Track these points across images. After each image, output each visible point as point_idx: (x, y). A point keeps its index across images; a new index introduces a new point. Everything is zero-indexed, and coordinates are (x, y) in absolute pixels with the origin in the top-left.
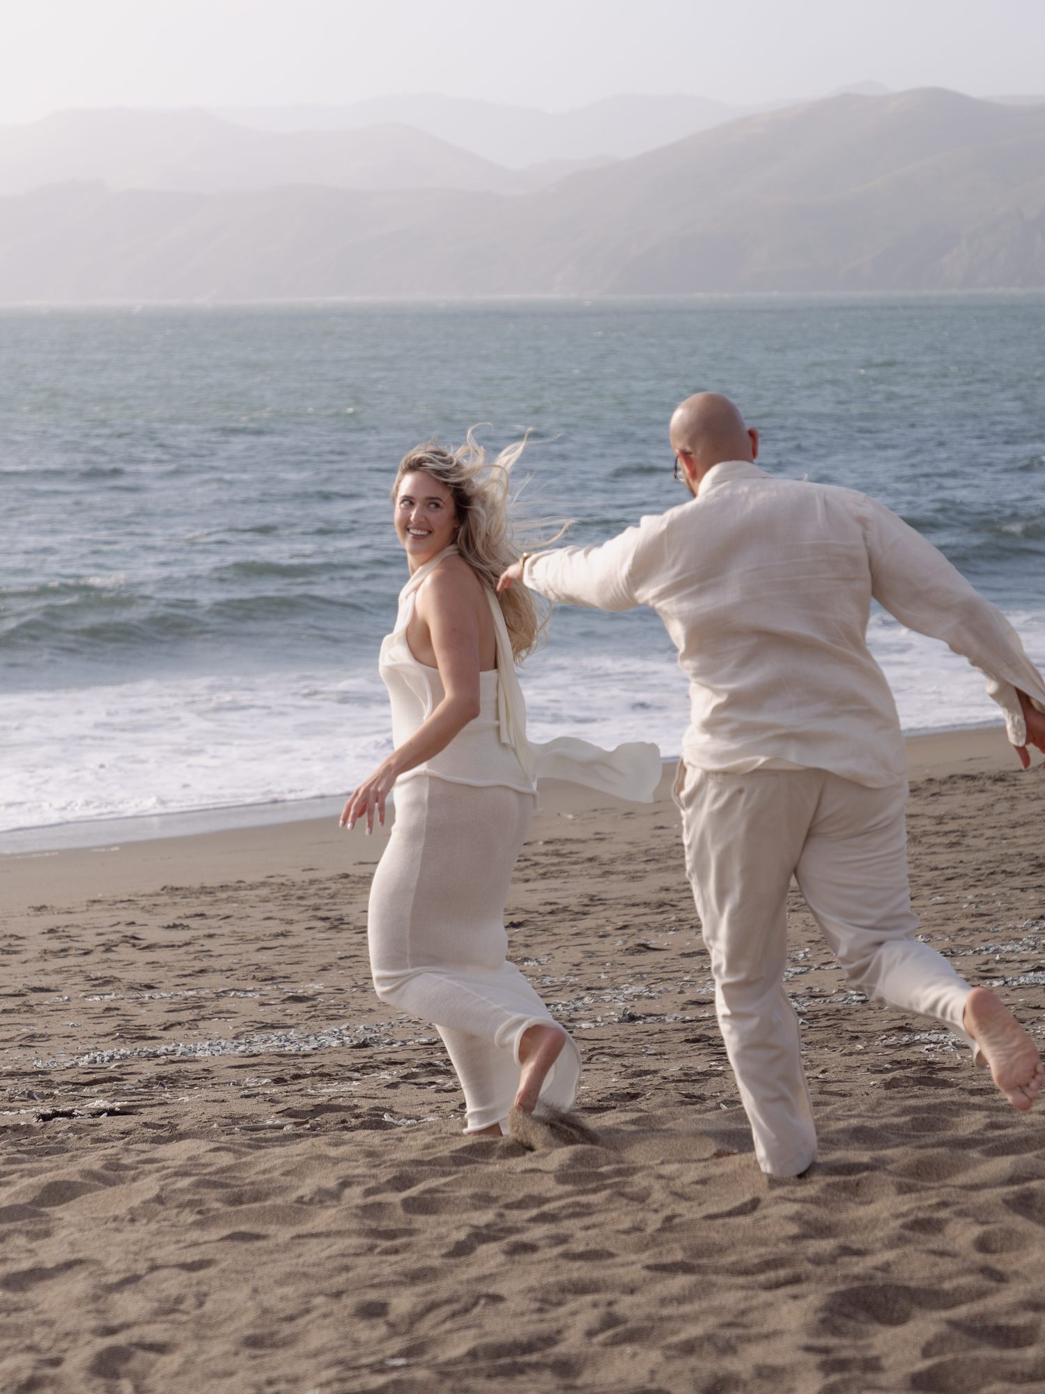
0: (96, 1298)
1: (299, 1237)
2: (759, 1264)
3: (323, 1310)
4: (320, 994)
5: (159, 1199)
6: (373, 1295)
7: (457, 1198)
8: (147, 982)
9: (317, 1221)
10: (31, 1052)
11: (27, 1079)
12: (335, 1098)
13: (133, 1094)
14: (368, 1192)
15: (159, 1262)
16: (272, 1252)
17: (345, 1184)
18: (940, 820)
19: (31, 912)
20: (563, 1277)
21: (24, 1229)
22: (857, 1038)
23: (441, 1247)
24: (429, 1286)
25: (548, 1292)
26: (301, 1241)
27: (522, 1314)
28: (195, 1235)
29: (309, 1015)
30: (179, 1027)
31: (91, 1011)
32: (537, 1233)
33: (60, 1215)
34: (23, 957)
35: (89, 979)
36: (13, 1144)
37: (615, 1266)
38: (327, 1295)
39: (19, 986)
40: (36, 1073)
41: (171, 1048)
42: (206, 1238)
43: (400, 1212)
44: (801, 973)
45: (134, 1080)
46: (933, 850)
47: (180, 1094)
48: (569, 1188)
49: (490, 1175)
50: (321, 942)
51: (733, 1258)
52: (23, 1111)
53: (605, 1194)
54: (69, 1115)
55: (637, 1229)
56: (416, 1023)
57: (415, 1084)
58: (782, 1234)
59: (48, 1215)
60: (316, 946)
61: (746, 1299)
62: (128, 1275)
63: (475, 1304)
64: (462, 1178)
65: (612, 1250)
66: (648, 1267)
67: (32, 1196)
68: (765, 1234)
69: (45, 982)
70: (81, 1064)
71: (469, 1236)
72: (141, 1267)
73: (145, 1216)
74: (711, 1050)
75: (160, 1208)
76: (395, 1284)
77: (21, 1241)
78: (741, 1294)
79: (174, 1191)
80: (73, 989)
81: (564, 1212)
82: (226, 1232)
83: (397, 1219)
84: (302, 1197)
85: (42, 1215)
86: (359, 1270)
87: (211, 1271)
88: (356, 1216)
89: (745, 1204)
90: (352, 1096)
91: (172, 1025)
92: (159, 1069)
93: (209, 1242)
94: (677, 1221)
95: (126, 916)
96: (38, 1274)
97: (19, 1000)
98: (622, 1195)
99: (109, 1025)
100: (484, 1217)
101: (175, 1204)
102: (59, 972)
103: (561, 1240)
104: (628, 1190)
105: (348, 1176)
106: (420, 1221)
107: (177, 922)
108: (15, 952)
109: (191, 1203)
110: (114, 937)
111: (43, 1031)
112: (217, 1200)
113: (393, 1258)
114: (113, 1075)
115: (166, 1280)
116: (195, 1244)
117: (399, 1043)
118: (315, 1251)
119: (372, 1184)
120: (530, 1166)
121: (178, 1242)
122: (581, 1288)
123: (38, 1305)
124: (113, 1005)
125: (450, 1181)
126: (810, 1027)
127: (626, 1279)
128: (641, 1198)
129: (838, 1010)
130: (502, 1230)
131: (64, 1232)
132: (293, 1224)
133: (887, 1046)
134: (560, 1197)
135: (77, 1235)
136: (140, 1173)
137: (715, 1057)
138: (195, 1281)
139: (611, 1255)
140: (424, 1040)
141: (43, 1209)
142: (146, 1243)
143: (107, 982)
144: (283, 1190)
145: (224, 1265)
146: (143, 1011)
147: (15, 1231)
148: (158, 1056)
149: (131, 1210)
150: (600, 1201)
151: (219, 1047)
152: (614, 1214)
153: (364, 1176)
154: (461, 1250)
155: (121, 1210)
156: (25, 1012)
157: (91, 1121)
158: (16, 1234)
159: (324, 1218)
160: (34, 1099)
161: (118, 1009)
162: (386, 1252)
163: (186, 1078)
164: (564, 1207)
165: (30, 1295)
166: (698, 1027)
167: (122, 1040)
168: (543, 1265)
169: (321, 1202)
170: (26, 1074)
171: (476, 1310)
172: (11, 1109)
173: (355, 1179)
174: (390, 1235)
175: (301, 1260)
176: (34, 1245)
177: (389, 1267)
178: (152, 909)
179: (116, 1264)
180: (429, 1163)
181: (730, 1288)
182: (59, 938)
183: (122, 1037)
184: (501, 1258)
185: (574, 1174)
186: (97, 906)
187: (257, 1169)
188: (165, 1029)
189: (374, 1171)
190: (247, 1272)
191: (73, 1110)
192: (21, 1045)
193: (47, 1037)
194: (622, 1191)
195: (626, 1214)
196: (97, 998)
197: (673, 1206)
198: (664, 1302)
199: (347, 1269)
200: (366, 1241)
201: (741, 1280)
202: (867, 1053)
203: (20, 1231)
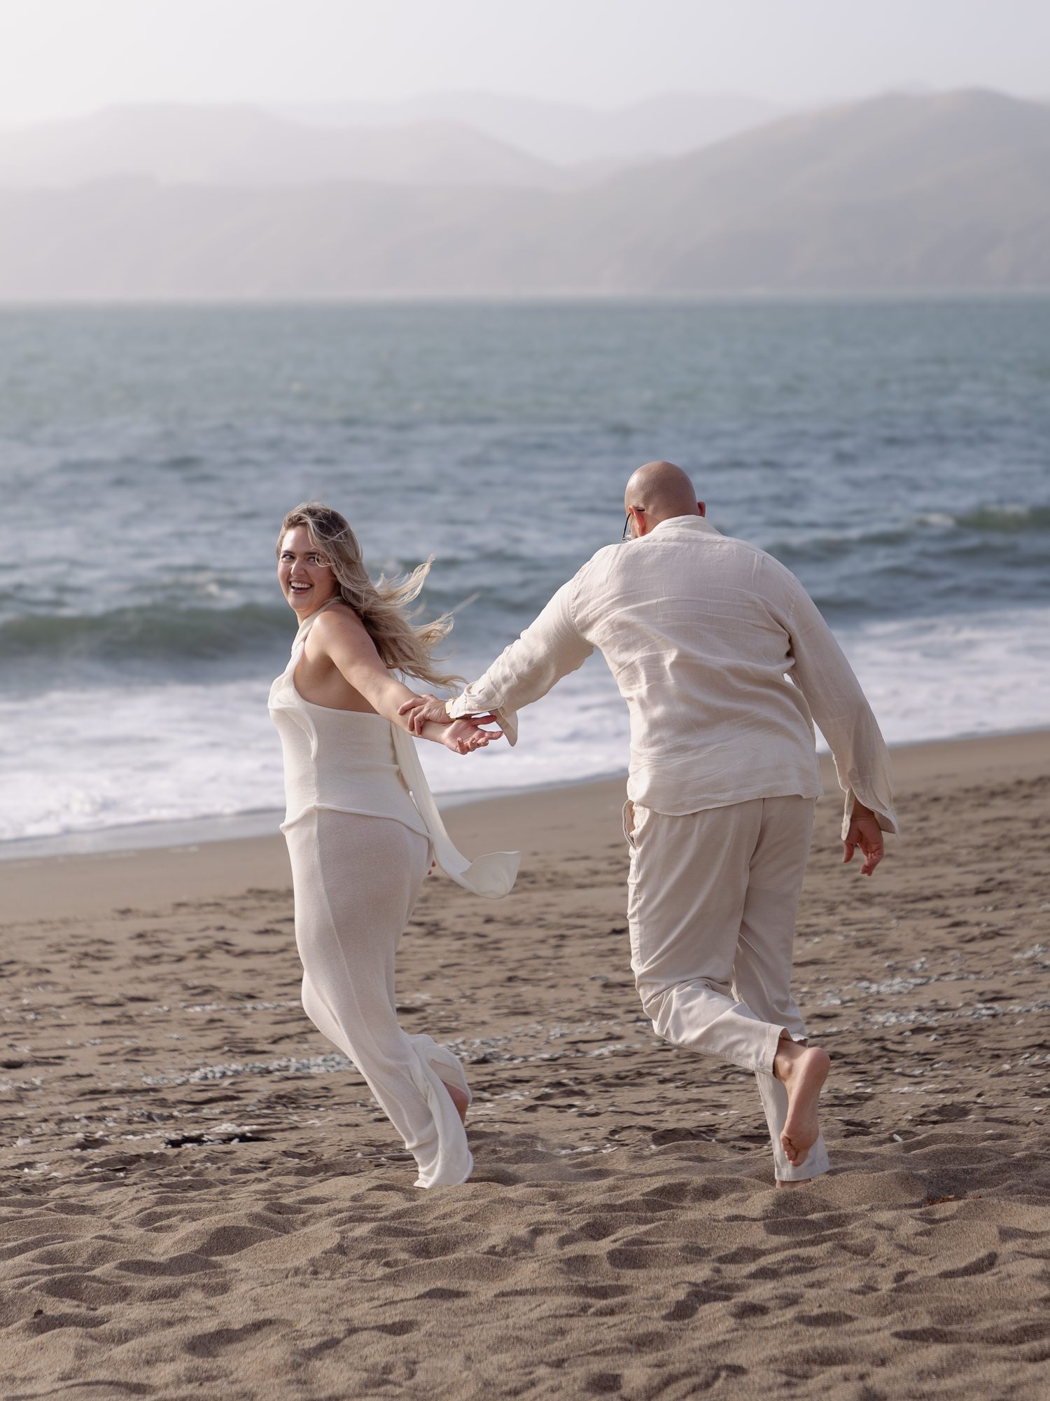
0: (296, 1366)
1: (503, 1294)
2: (1016, 1330)
3: (550, 1383)
4: (429, 1004)
5: (341, 1249)
6: (598, 1366)
7: (666, 1251)
8: (248, 991)
9: (518, 1276)
10: (137, 1067)
11: (138, 1097)
12: (476, 1123)
13: (259, 1116)
14: (564, 1242)
15: (356, 1323)
16: (476, 1312)
17: (537, 1231)
18: (1035, 823)
19: (116, 915)
20: (806, 1346)
21: (200, 1282)
22: (998, 1056)
23: (661, 1306)
24: (660, 1355)
25: (792, 1363)
26: (506, 1299)
27: (770, 1389)
28: (388, 1292)
29: (420, 1028)
30: (287, 1040)
31: (193, 1022)
32: (761, 1292)
33: (233, 1266)
34: (114, 964)
35: (186, 988)
36: (149, 1175)
37: (859, 1332)
38: (547, 1364)
39: (114, 994)
40: (147, 1090)
41: (283, 1063)
42: (402, 1295)
43: (606, 1266)
44: (921, 984)
45: (251, 1099)
46: (1033, 854)
47: (307, 1116)
48: (784, 1239)
49: (693, 1223)
50: (419, 949)
51: (987, 1324)
52: (148, 1136)
53: (827, 1246)
54: (198, 1140)
55: (869, 1288)
56: (532, 1036)
57: (554, 1107)
58: (1032, 1296)
59: (220, 1266)
60: (415, 953)
61: (1012, 1372)
62: (325, 1338)
63: (716, 1377)
64: (663, 1225)
65: (849, 1312)
66: (897, 1335)
67: (199, 1243)
68: (1012, 1295)
69: (141, 990)
70: (192, 1081)
71: (689, 1295)
72: (339, 1330)
73: (327, 1268)
74: (849, 1068)
75: (343, 1259)
76: (620, 1351)
77: (197, 1296)
78: (1005, 1366)
79: (356, 1239)
80: (171, 1000)
81: (785, 1267)
82: (422, 1289)
83: (604, 1275)
84: (494, 1247)
85: (215, 1266)
86: (575, 1334)
87: (414, 1336)
88: (562, 1272)
89: (982, 1260)
90: (492, 1121)
91: (281, 1039)
92: (275, 1087)
93: (407, 1300)
94: (909, 1279)
95: (215, 919)
96: (225, 1337)
97: (118, 1011)
98: (844, 1247)
99: (214, 1038)
100: (701, 1272)
101: (357, 1255)
102: (154, 979)
103: (791, 1300)
104: (849, 1242)
105: (538, 1223)
106: (629, 1276)
107: (269, 927)
108: (106, 959)
109: (375, 1254)
110: (206, 943)
111: (147, 1044)
112: (403, 1250)
113: (611, 1320)
114: (230, 1093)
115: (367, 1344)
116: (390, 1303)
117: (521, 1059)
118: (524, 1312)
119: (565, 1232)
120: (734, 1211)
121: (372, 1299)
122: (828, 1359)
123: (231, 1373)
124: (216, 1016)
125: (651, 1229)
126: (945, 1044)
127: (876, 1348)
128: (864, 1251)
129: (969, 1026)
130: (721, 1288)
131: (244, 1287)
132: (491, 1278)
133: (1034, 1066)
134: (776, 1250)
135: (259, 1290)
136: (310, 1217)
137: (857, 1077)
138: (400, 1347)
139: (850, 1319)
140: (546, 1056)
141: (214, 1258)
142: (336, 1301)
143: (207, 991)
144: (472, 1238)
145: (427, 1327)
146: (247, 1023)
147: (190, 1284)
148: (269, 1072)
149: (313, 1262)
150: (822, 1255)
151: (333, 1063)
152: (840, 1270)
153: (556, 1223)
154: (682, 1311)
155: (301, 1261)
156: (126, 1023)
157: (223, 1147)
158: (191, 1289)
159: (525, 1273)
160: (153, 1120)
161: (220, 1020)
162: (601, 1313)
163: (306, 1096)
164: (783, 1262)
165: (220, 1361)
166: (828, 1043)
167: (230, 1054)
168: (780, 1331)
169: (515, 1252)
170: (137, 1091)
171: (718, 1384)
172: (134, 1133)
173: (547, 1226)
174: (602, 1293)
175: (510, 1322)
176: (212, 1301)
177: (611, 1331)
178: (239, 913)
179: (310, 1326)
180: (622, 1208)
181: (991, 1360)
182: (149, 943)
183: (230, 1051)
184: (731, 1322)
185: (784, 1222)
186: (183, 910)
187: (436, 1214)
188: (275, 1042)
189: (565, 1217)
190: (454, 1335)
191: (202, 1135)
192: (127, 1060)
193: (151, 1051)
194: (844, 1243)
195: (854, 1270)
196: (198, 1009)
197: (901, 1260)
198: (922, 1375)
199: (562, 1332)
200: (580, 1300)
201: (1003, 1350)
202: (1017, 1074)
203: (196, 1285)
